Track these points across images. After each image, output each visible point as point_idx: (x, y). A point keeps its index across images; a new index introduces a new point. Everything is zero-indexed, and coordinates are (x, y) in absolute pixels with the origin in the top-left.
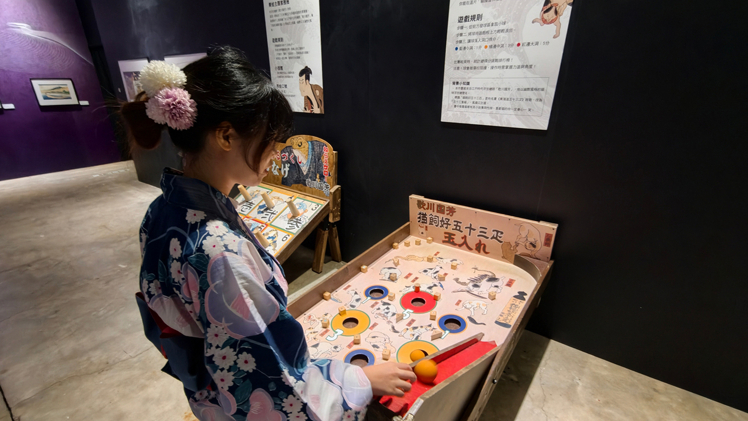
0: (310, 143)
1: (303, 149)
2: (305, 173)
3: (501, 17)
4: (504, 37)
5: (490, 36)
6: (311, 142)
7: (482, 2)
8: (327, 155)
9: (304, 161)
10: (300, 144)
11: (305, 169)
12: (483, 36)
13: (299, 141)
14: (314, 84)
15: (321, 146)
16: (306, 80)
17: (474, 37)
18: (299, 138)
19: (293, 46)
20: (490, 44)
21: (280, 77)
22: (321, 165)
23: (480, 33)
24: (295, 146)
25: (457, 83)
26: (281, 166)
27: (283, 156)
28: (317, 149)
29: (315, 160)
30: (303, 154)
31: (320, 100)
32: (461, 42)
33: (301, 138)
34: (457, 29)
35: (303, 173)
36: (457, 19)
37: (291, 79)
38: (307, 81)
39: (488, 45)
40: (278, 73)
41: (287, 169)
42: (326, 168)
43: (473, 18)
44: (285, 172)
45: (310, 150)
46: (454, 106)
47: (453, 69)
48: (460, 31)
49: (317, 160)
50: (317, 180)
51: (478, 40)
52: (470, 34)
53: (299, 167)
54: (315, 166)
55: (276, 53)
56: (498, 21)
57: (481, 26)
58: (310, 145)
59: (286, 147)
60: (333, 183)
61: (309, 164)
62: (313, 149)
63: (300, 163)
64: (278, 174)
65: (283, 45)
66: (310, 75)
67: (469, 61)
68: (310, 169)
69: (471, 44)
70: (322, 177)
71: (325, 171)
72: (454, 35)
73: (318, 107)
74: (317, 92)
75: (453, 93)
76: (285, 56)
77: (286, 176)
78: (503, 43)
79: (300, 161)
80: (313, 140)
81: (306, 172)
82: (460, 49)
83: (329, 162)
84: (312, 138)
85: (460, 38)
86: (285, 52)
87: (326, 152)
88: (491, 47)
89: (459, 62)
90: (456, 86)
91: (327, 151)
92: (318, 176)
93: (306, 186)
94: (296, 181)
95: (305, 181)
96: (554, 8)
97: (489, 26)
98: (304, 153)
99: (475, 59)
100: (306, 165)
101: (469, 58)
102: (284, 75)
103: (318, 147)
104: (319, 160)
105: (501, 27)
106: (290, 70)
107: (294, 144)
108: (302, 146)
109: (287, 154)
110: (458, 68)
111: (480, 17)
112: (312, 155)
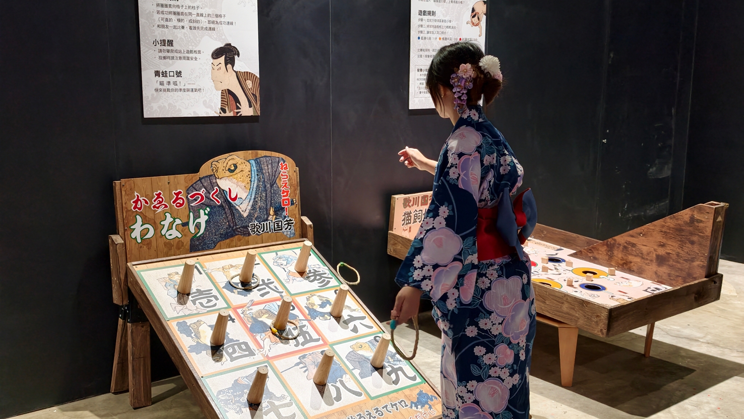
0: (253, 162)
1: (239, 175)
2: (245, 215)
3: (448, 16)
4: (451, 32)
5: (442, 30)
6: (256, 160)
7: (434, 1)
8: (286, 174)
9: (243, 194)
10: (233, 168)
11: (244, 208)
12: (437, 29)
13: (231, 163)
14: (243, 71)
15: (275, 163)
16: (226, 64)
17: (431, 29)
18: (230, 158)
19: (200, 11)
20: (443, 37)
21: (165, 58)
22: (276, 193)
23: (435, 27)
24: (220, 173)
25: (421, 70)
26: (189, 216)
27: (192, 197)
28: (267, 169)
29: (265, 186)
30: (240, 183)
31: (255, 95)
32: (422, 32)
33: (235, 157)
34: (418, 20)
35: (241, 216)
36: (417, 12)
37: (194, 61)
38: (229, 66)
39: (442, 37)
40: (160, 51)
41: (203, 219)
42: (285, 194)
43: (429, 13)
44: (198, 226)
45: (254, 174)
46: (419, 93)
47: (417, 56)
48: (420, 23)
49: (268, 186)
50: (270, 218)
51: (434, 32)
52: (428, 26)
53: (231, 206)
54: (266, 196)
55: (157, 17)
56: (446, 19)
57: (435, 21)
58: (254, 164)
59: (200, 179)
60: (299, 214)
61: (253, 197)
62: (260, 170)
63: (235, 199)
64: (180, 236)
65: (178, 6)
66: (236, 57)
67: (429, 50)
68: (255, 202)
69: (429, 35)
70: (279, 210)
71: (284, 200)
72: (416, 25)
73: (250, 106)
74: (249, 84)
75: (418, 79)
76: (181, 24)
77: (202, 231)
78: (451, 37)
79: (233, 196)
80: (259, 156)
81: (248, 211)
82: (422, 39)
83: (291, 185)
84: (257, 154)
85: (421, 29)
86: (181, 17)
87: (284, 170)
88: (443, 39)
89: (421, 50)
90: (420, 73)
91: (286, 168)
92: (272, 212)
93: (249, 234)
94: (227, 233)
95: (246, 227)
96: (477, 15)
97: (440, 22)
98: (243, 182)
99: (433, 48)
100: (247, 201)
101: (429, 47)
102: (175, 55)
103: (270, 166)
104: (272, 186)
105: (449, 24)
106: (190, 48)
107: (220, 170)
108: (237, 171)
109: (202, 191)
110: (421, 56)
111: (434, 13)
112: (259, 180)
